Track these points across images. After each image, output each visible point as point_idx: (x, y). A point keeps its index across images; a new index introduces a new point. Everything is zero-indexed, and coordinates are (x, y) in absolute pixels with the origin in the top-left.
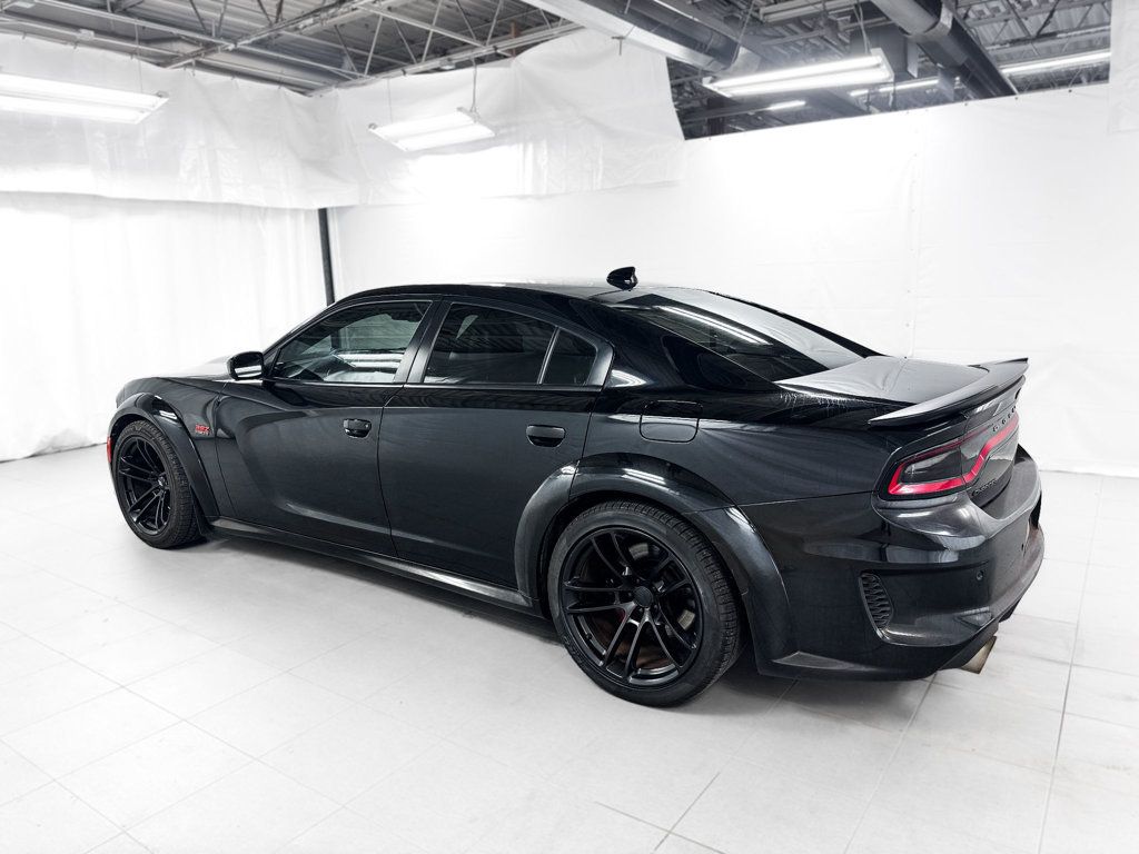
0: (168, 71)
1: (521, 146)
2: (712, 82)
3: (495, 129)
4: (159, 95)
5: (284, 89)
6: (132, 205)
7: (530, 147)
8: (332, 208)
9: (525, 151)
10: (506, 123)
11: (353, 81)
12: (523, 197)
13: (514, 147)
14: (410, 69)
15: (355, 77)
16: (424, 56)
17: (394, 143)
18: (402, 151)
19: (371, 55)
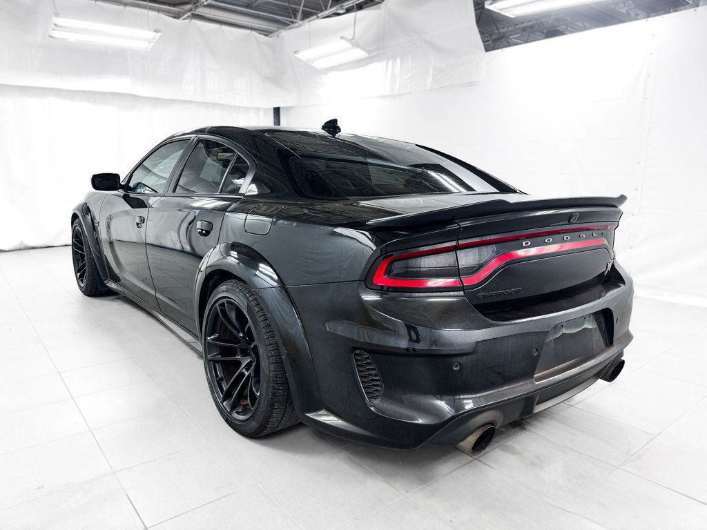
0: (180, 21)
1: (385, 63)
2: (491, 4)
3: (369, 52)
4: (156, 31)
5: (254, 33)
6: (156, 101)
7: (391, 62)
8: (283, 108)
9: (387, 64)
10: (377, 48)
11: (292, 26)
12: (384, 97)
13: (381, 63)
14: (321, 14)
15: (293, 22)
16: (329, 7)
17: (311, 64)
18: (317, 69)
19: (301, 8)
